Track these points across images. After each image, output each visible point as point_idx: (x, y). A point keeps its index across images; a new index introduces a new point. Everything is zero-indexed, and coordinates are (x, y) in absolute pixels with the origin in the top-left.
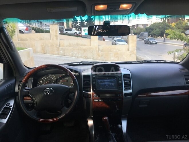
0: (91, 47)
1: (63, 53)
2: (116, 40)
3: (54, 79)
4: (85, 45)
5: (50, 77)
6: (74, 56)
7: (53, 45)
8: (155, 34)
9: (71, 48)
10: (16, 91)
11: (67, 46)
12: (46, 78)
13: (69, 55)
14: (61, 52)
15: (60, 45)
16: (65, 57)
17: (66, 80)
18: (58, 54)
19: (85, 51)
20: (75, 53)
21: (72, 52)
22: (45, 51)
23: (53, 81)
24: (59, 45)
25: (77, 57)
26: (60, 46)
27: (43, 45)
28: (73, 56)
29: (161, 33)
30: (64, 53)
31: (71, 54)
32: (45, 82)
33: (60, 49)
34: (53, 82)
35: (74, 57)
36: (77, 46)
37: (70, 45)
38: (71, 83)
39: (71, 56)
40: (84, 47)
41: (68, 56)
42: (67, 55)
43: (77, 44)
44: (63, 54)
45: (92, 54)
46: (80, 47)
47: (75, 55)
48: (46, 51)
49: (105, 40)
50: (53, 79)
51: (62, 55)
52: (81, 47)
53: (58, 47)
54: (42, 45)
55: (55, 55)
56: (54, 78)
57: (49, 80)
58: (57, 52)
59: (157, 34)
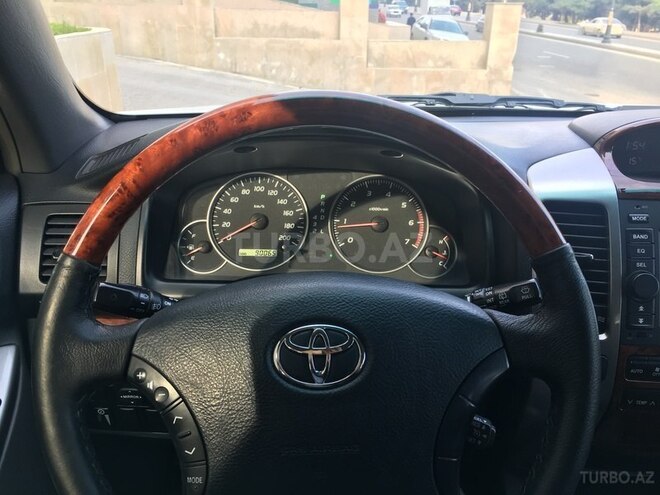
0: (337, 42)
1: (229, 60)
2: (428, 22)
3: (291, 206)
4: (315, 35)
5: (261, 189)
6: (273, 78)
7: (191, 28)
8: (572, 9)
9: (263, 41)
10: (22, 290)
11: (243, 35)
12: (237, 193)
13: (250, 70)
14: (222, 56)
15: (216, 27)
16: (235, 79)
17: (379, 217)
18: (210, 66)
19: (314, 57)
20: (277, 64)
21: (264, 62)
22: (160, 52)
23: (289, 219)
24: (213, 28)
25: (284, 81)
26: (216, 31)
27: (149, 21)
28: (265, 77)
29: (593, 6)
30: (232, 63)
31: (259, 67)
32: (226, 224)
33: (218, 44)
34: (288, 226)
35: (272, 82)
36: (286, 36)
37: (255, 31)
38: (414, 241)
39: (260, 76)
40: (312, 44)
41: (248, 75)
42: (245, 69)
43: (286, 30)
44: (229, 66)
45: (341, 72)
46: (296, 39)
47: (274, 71)
48: (163, 49)
49: (387, 22)
50: (287, 207)
51: (225, 70)
52: (302, 41)
53: (208, 34)
54: (147, 23)
55: (199, 67)
56: (291, 200)
57: (259, 215)
58: (203, 57)
59: (577, 11)
